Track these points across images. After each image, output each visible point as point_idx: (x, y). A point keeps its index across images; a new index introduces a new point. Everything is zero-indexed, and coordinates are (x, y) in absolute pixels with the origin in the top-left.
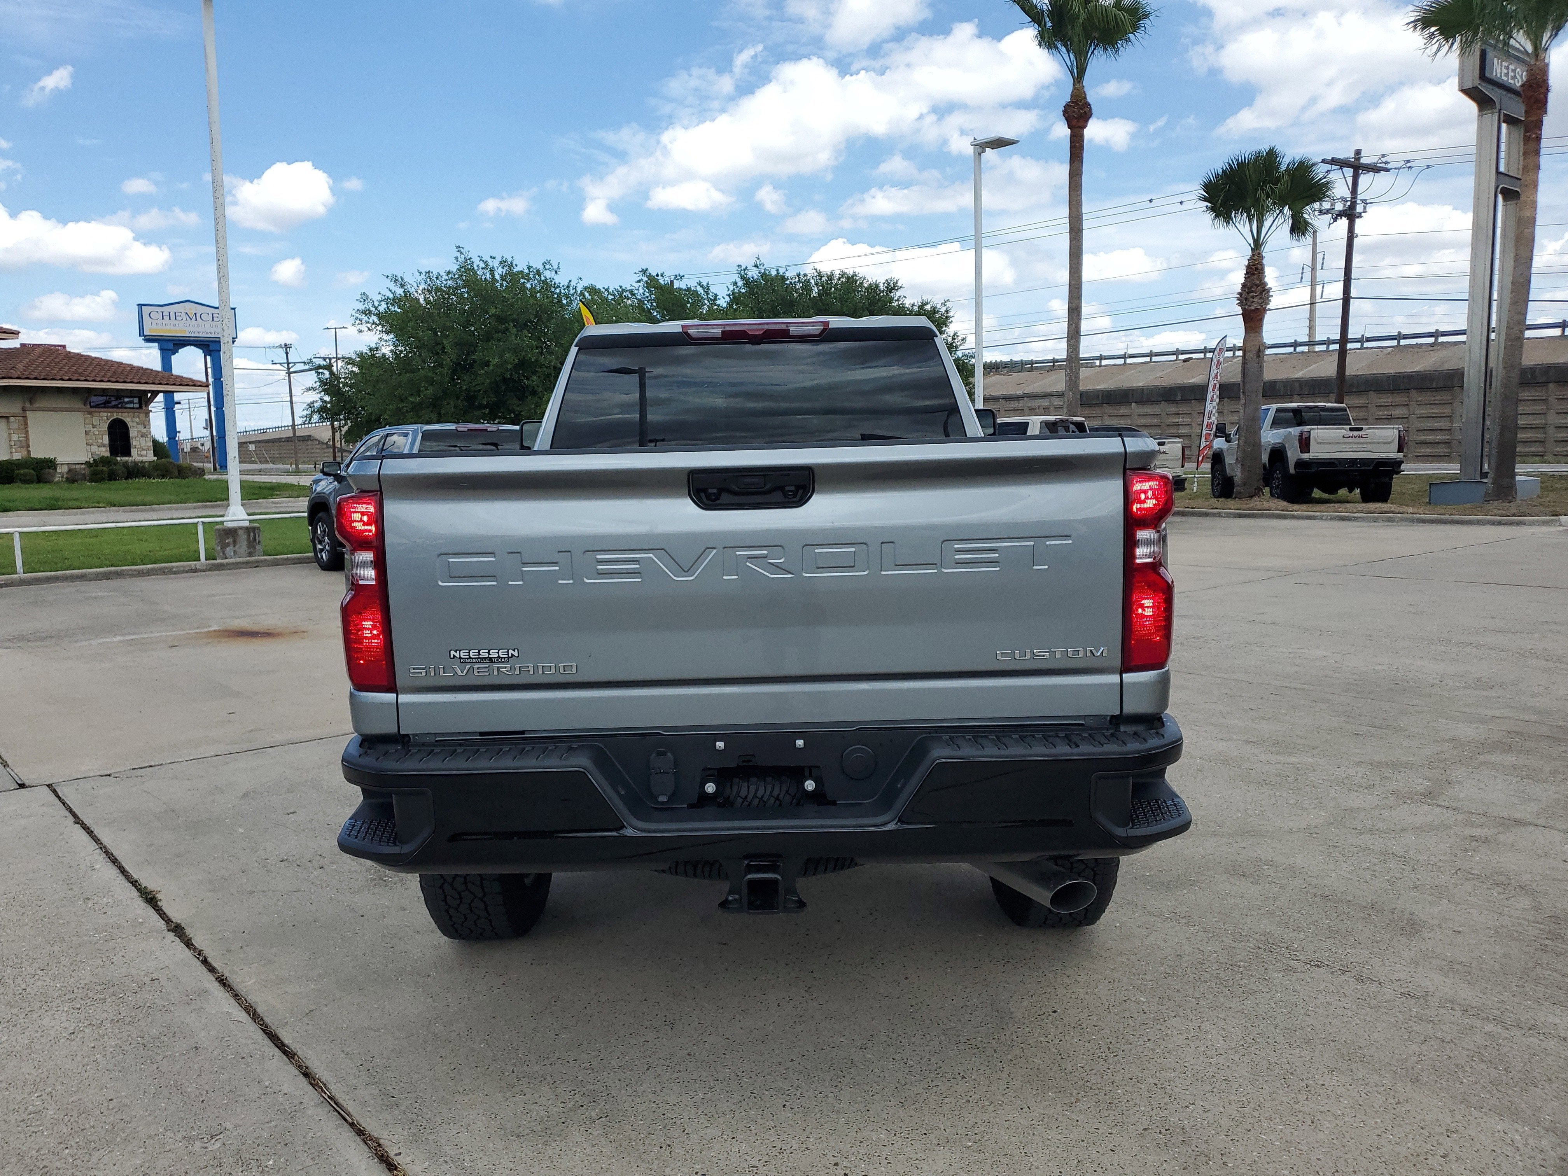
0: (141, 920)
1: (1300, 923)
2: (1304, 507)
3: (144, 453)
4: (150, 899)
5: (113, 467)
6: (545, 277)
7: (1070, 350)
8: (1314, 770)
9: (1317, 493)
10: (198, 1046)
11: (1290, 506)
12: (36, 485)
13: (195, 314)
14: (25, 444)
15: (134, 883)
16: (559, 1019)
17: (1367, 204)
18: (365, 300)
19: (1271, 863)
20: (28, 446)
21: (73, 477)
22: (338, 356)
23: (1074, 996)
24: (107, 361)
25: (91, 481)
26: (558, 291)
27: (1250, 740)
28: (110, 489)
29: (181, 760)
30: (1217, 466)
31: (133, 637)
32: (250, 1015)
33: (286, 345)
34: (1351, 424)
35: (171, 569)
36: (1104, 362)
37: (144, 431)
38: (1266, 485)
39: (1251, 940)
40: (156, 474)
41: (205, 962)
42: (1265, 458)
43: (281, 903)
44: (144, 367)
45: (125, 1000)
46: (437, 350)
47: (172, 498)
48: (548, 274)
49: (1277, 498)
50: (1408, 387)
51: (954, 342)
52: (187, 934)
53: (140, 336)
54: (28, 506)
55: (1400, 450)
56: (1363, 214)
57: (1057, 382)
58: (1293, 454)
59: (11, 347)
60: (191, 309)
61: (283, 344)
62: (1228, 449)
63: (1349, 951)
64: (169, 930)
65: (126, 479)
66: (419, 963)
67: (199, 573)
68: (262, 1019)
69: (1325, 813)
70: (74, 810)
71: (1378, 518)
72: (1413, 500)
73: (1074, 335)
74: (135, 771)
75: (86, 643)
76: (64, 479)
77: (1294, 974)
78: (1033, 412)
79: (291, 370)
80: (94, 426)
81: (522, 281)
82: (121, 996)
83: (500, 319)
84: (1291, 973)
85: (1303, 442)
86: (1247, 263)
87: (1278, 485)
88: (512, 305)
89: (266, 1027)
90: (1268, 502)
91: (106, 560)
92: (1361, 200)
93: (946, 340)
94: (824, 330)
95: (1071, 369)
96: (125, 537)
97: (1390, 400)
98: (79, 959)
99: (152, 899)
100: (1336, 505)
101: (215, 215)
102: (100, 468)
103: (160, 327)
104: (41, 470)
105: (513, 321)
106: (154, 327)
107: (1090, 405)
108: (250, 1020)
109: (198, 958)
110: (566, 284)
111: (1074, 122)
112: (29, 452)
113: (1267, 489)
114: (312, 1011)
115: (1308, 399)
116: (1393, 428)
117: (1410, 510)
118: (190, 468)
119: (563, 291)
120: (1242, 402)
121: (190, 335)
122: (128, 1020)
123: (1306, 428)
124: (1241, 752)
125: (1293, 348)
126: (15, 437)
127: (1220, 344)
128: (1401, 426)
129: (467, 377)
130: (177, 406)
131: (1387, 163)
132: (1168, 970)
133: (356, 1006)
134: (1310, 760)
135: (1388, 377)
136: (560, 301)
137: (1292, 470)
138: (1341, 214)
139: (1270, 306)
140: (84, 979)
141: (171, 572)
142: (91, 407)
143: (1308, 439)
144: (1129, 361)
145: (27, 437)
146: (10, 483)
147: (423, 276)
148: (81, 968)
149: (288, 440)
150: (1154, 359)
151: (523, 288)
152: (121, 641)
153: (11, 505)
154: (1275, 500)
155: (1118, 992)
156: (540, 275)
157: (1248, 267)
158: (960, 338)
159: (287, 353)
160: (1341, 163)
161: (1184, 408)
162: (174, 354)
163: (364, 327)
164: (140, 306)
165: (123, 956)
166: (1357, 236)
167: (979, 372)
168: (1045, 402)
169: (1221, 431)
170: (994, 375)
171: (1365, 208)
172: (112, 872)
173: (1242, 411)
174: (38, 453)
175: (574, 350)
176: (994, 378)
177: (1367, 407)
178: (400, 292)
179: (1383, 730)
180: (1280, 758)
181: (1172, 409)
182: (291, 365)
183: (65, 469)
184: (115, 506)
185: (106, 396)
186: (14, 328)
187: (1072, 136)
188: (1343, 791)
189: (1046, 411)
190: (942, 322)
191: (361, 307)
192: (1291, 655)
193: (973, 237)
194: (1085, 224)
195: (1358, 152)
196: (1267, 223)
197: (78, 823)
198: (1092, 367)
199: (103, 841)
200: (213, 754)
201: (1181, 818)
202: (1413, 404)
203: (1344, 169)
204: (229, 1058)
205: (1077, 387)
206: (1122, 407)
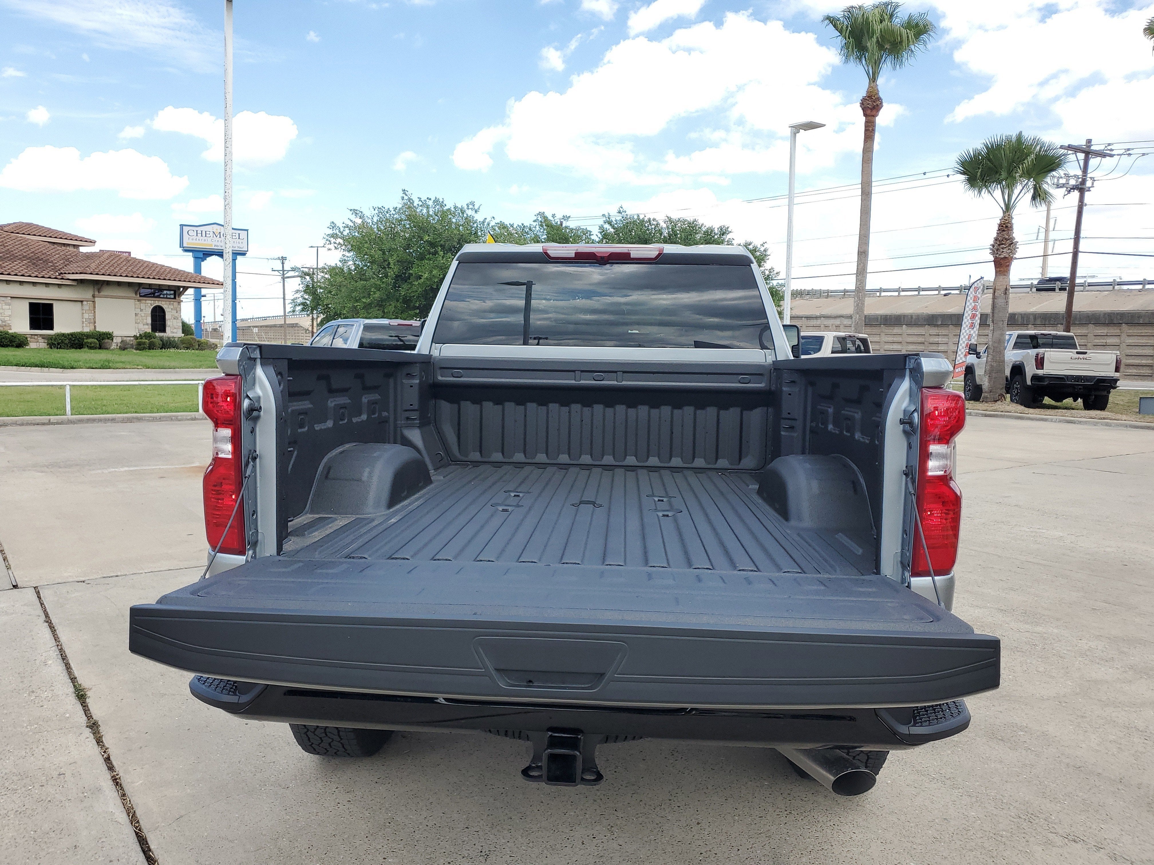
0: (68, 715)
1: (1056, 794)
2: (1037, 411)
3: (175, 331)
4: (81, 696)
5: (153, 340)
6: (467, 215)
7: (858, 283)
8: (1060, 641)
9: (1047, 400)
10: (78, 845)
11: (1027, 410)
12: (98, 351)
13: (220, 233)
14: (92, 321)
15: (73, 679)
16: (389, 842)
17: (1095, 181)
18: (333, 227)
19: (1026, 729)
20: (95, 323)
21: (124, 347)
22: (319, 267)
23: (849, 855)
24: (154, 264)
25: (137, 349)
26: (475, 225)
27: (1002, 608)
28: (148, 356)
29: (141, 572)
30: (969, 376)
31: (135, 468)
32: (129, 816)
33: (282, 257)
34: (1077, 349)
35: (177, 417)
36: (883, 294)
37: (176, 315)
38: (1007, 392)
39: (1012, 808)
40: (182, 346)
41: (108, 760)
42: (1008, 373)
43: (184, 707)
44: (179, 269)
45: (32, 793)
46: (384, 265)
47: (191, 364)
48: (470, 212)
49: (1016, 403)
50: (1121, 322)
51: (770, 275)
52: (101, 731)
53: (180, 247)
54: (88, 365)
55: (1117, 370)
56: (1091, 189)
57: (848, 307)
58: (1031, 370)
59: (89, 252)
60: (217, 230)
61: (280, 257)
62: (978, 364)
63: (1102, 826)
64: (87, 727)
65: (161, 349)
66: (283, 774)
67: (197, 421)
68: (138, 822)
69: (1071, 682)
70: (48, 610)
71: (1097, 423)
72: (1125, 409)
73: (861, 272)
74: (104, 579)
75: (100, 471)
76: (118, 347)
77: (1054, 849)
78: (827, 328)
79: (285, 276)
80: (141, 310)
81: (450, 216)
82: (30, 788)
83: (432, 244)
84: (1050, 847)
85: (1039, 361)
86: (999, 222)
87: (1017, 393)
88: (440, 234)
89: (140, 830)
90: (1008, 405)
91: (132, 408)
92: (1090, 178)
93: (763, 273)
94: (659, 254)
95: (859, 298)
96: (149, 392)
97: (1105, 331)
98: (8, 748)
99: (82, 695)
100: (1063, 411)
101: (225, 159)
102: (143, 340)
103: (194, 241)
104: (103, 340)
105: (441, 246)
106: (190, 241)
107: (871, 325)
108: (128, 821)
109: (103, 756)
110: (482, 220)
111: (869, 112)
112: (95, 327)
113: (1008, 396)
114: (182, 817)
115: (1041, 328)
116: (1112, 353)
117: (1124, 417)
118: (206, 343)
119: (479, 226)
120: (991, 328)
121: (215, 248)
122: (29, 812)
123: (1041, 350)
124: (994, 619)
126: (86, 316)
127: (976, 284)
128: (1118, 352)
129: (405, 286)
130: (203, 298)
131: (1112, 150)
132: (936, 835)
133: (220, 813)
134: (1055, 631)
135: (1105, 314)
136: (476, 233)
137: (1029, 382)
138: (1074, 188)
139: (1017, 256)
140: (6, 769)
141: (177, 419)
142: (141, 296)
143: (1043, 359)
144: (902, 294)
145: (95, 316)
146: (80, 348)
147: (376, 211)
148: (7, 758)
149: (281, 326)
150: (922, 293)
151: (450, 222)
152: (126, 471)
153: (76, 364)
154: (1014, 405)
155: (890, 855)
156: (463, 213)
157: (1000, 225)
158: (775, 272)
159: (283, 263)
160: (1076, 149)
161: (943, 331)
162: (203, 261)
163: (332, 246)
164: (182, 226)
165: (43, 749)
166: (1086, 205)
167: (788, 297)
168: (837, 322)
169: (973, 350)
170: (799, 300)
171: (1093, 184)
172: (59, 668)
173: (990, 335)
174: (101, 328)
175: (455, 264)
176: (799, 302)
177: (1087, 335)
178: (359, 221)
179: (1117, 607)
180: (1028, 627)
181: (934, 331)
182: (285, 272)
183: (119, 340)
184: (149, 368)
185: (151, 289)
186: (92, 238)
187: (866, 122)
188: (1086, 662)
189: (837, 328)
190: (761, 260)
191: (330, 232)
192: (1034, 534)
193: (788, 196)
194: (874, 190)
195: (1089, 141)
196: (1016, 191)
197: (47, 622)
198: (873, 297)
199: (61, 639)
200: (167, 568)
201: (961, 716)
202: (1124, 336)
203: (1078, 154)
204: (100, 860)
205: (863, 311)
206: (895, 328)
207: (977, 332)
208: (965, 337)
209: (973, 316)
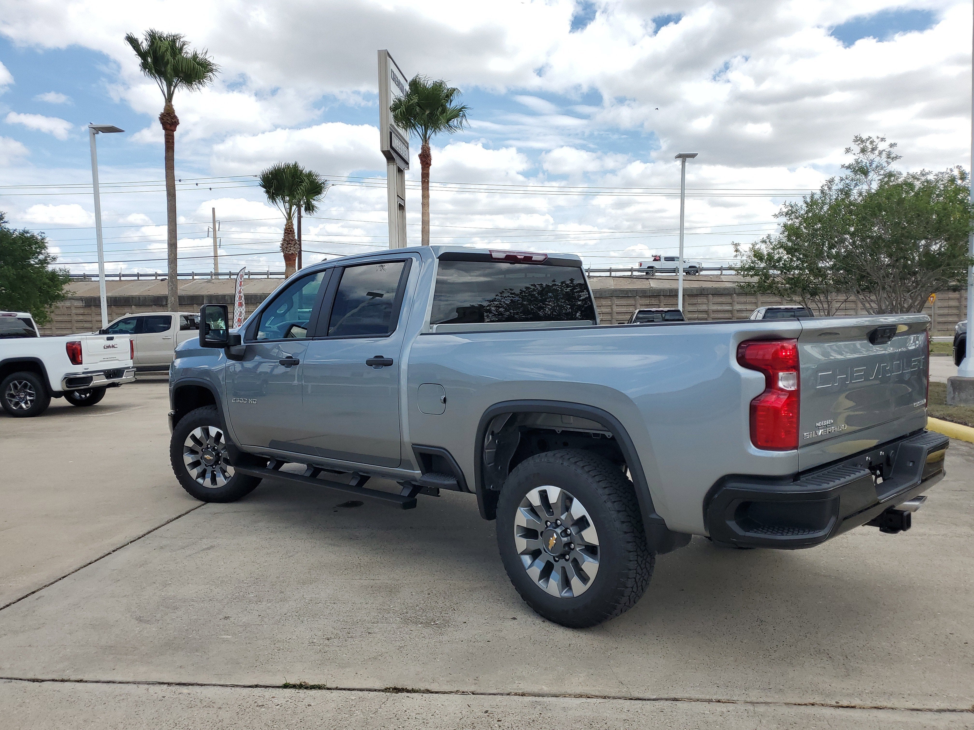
73: (173, 259)
95: (172, 282)
111: (167, 127)
125: (229, 276)
127: (241, 272)
187: (166, 134)
205: (176, 292)
206: (125, 308)
207: (245, 310)
208: (237, 314)
209: (240, 298)
